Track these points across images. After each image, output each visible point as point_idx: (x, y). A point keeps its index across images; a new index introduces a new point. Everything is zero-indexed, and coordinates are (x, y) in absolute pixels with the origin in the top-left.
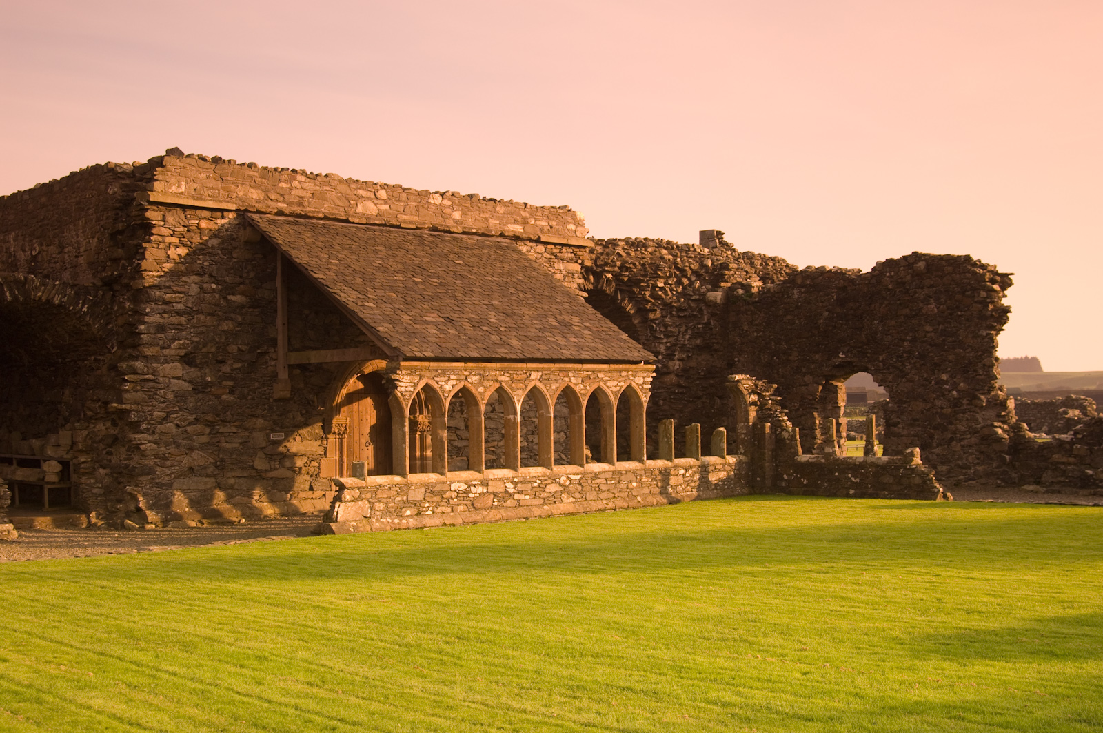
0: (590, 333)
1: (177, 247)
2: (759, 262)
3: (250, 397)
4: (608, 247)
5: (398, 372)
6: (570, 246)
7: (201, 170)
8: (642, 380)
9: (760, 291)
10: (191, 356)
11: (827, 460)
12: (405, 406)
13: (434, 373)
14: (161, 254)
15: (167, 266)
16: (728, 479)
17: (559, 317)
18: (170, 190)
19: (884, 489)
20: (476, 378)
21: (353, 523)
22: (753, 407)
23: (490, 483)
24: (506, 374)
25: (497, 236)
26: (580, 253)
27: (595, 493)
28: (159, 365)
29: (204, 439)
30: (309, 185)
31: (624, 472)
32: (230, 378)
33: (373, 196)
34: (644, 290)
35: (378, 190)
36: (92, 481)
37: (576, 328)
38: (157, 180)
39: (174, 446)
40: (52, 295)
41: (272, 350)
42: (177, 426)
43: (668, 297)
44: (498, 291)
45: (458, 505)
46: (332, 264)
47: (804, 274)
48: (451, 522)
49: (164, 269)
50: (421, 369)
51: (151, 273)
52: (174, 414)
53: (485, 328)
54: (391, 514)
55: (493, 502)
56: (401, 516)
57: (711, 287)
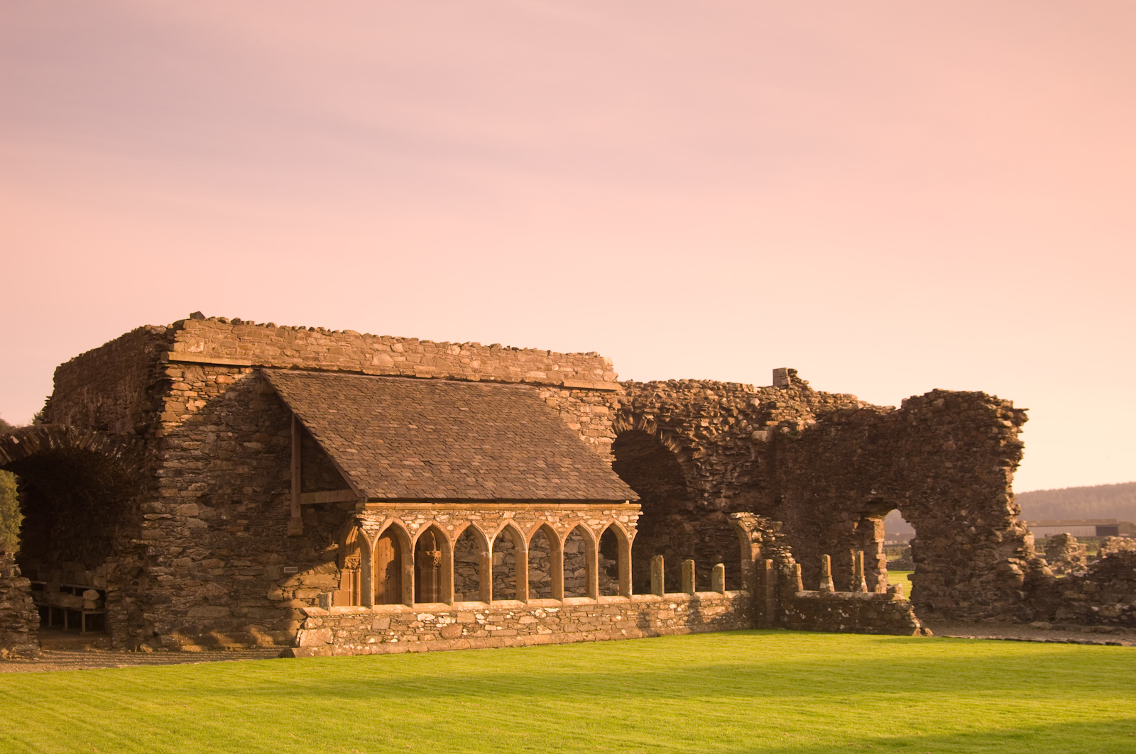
0: (577, 474)
1: (196, 400)
2: (817, 400)
3: (264, 534)
4: (647, 390)
5: (363, 512)
6: (597, 390)
7: (220, 331)
8: (627, 519)
9: (806, 429)
10: (208, 497)
11: (821, 596)
12: (370, 543)
13: (401, 513)
14: (180, 407)
15: (186, 417)
16: (727, 615)
17: (549, 459)
18: (190, 350)
19: (869, 625)
20: (446, 517)
21: (316, 649)
22: (756, 544)
23: (459, 614)
24: (478, 514)
26: (608, 397)
28: (176, 505)
29: (218, 572)
30: (324, 341)
31: (607, 606)
32: (244, 516)
33: (389, 349)
34: (687, 430)
35: (394, 344)
36: (119, 608)
37: (563, 470)
38: (177, 342)
39: (189, 577)
40: (89, 443)
41: (287, 491)
42: (193, 560)
43: (713, 436)
44: (495, 436)
45: (425, 634)
46: (329, 414)
47: (840, 412)
48: (416, 650)
49: (182, 420)
50: (387, 509)
51: (171, 424)
52: (190, 549)
53: (463, 471)
54: (354, 641)
55: (463, 632)
56: (365, 643)
57: (757, 425)
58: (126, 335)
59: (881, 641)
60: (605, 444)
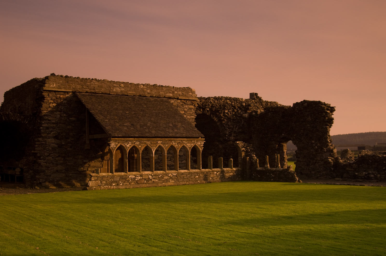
0: (183, 128)
1: (53, 103)
2: (264, 104)
3: (77, 149)
4: (207, 100)
5: (110, 141)
6: (190, 100)
7: (61, 80)
8: (200, 143)
9: (260, 113)
10: (57, 136)
11: (265, 169)
12: (113, 152)
13: (123, 142)
14: (48, 106)
15: (50, 109)
16: (234, 176)
17: (174, 123)
18: (50, 86)
19: (281, 179)
20: (138, 143)
21: (95, 187)
22: (243, 152)
23: (143, 176)
24: (149, 142)
25: (163, 98)
26: (194, 102)
27: (182, 179)
28: (47, 139)
29: (61, 162)
30: (97, 83)
31: (193, 173)
32: (70, 143)
33: (119, 86)
34: (220, 114)
35: (121, 84)
36: (28, 174)
37: (178, 127)
38: (46, 83)
39: (51, 164)
40: (16, 118)
41: (84, 134)
42: (53, 158)
43: (229, 116)
44: (155, 115)
45: (132, 182)
46: (99, 108)
47: (272, 108)
48: (129, 187)
49: (48, 110)
50: (119, 140)
51: (44, 111)
52: (51, 154)
53: (144, 127)
54: (108, 185)
55: (144, 182)
56: (111, 185)
57: (244, 112)
58: (28, 81)
59: (285, 184)
60: (193, 118)
